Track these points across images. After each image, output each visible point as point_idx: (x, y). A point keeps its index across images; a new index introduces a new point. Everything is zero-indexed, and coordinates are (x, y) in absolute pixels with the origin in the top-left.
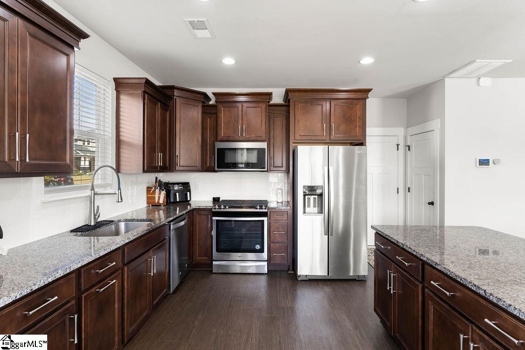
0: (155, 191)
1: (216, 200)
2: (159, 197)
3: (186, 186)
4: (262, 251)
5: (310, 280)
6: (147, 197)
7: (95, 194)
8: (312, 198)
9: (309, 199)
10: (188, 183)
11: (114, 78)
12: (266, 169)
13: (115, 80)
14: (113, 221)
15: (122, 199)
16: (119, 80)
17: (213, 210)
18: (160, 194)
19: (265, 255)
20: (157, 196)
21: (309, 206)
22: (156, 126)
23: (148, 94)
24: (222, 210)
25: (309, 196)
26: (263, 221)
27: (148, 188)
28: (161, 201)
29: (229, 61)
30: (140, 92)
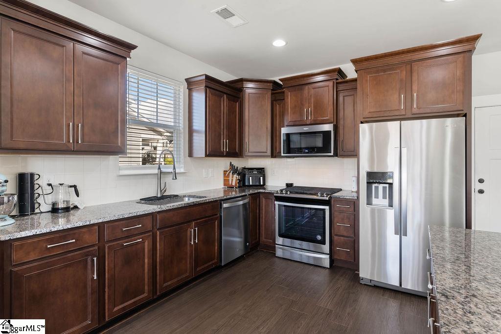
0: (229, 174)
1: (289, 185)
2: (232, 180)
3: (261, 171)
4: (323, 242)
5: (375, 286)
6: (224, 180)
7: (161, 173)
8: (381, 186)
9: (377, 188)
10: (263, 168)
11: (185, 79)
12: (332, 154)
13: (187, 80)
14: (178, 196)
15: (176, 177)
16: (190, 80)
17: (275, 195)
18: (233, 177)
19: (326, 248)
20: (230, 179)
21: (377, 197)
22: (221, 116)
23: (209, 88)
24: (284, 195)
25: (376, 185)
26: (324, 210)
27: (224, 171)
28: (234, 184)
29: (279, 43)
30: (203, 87)
